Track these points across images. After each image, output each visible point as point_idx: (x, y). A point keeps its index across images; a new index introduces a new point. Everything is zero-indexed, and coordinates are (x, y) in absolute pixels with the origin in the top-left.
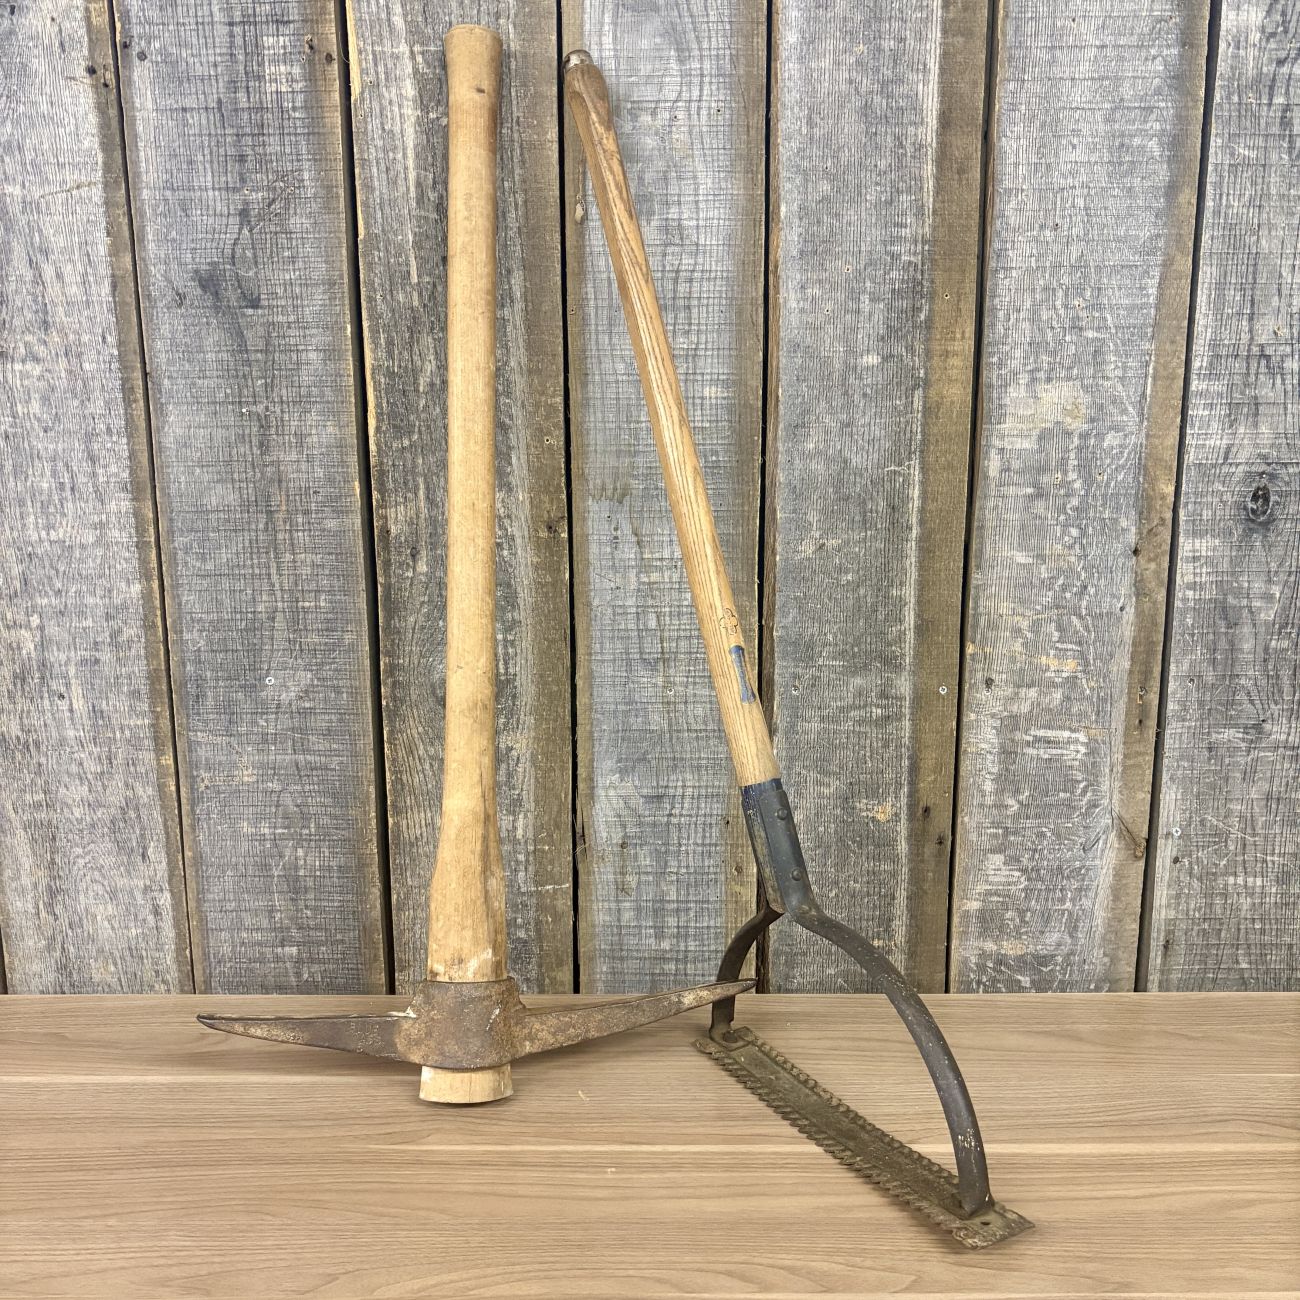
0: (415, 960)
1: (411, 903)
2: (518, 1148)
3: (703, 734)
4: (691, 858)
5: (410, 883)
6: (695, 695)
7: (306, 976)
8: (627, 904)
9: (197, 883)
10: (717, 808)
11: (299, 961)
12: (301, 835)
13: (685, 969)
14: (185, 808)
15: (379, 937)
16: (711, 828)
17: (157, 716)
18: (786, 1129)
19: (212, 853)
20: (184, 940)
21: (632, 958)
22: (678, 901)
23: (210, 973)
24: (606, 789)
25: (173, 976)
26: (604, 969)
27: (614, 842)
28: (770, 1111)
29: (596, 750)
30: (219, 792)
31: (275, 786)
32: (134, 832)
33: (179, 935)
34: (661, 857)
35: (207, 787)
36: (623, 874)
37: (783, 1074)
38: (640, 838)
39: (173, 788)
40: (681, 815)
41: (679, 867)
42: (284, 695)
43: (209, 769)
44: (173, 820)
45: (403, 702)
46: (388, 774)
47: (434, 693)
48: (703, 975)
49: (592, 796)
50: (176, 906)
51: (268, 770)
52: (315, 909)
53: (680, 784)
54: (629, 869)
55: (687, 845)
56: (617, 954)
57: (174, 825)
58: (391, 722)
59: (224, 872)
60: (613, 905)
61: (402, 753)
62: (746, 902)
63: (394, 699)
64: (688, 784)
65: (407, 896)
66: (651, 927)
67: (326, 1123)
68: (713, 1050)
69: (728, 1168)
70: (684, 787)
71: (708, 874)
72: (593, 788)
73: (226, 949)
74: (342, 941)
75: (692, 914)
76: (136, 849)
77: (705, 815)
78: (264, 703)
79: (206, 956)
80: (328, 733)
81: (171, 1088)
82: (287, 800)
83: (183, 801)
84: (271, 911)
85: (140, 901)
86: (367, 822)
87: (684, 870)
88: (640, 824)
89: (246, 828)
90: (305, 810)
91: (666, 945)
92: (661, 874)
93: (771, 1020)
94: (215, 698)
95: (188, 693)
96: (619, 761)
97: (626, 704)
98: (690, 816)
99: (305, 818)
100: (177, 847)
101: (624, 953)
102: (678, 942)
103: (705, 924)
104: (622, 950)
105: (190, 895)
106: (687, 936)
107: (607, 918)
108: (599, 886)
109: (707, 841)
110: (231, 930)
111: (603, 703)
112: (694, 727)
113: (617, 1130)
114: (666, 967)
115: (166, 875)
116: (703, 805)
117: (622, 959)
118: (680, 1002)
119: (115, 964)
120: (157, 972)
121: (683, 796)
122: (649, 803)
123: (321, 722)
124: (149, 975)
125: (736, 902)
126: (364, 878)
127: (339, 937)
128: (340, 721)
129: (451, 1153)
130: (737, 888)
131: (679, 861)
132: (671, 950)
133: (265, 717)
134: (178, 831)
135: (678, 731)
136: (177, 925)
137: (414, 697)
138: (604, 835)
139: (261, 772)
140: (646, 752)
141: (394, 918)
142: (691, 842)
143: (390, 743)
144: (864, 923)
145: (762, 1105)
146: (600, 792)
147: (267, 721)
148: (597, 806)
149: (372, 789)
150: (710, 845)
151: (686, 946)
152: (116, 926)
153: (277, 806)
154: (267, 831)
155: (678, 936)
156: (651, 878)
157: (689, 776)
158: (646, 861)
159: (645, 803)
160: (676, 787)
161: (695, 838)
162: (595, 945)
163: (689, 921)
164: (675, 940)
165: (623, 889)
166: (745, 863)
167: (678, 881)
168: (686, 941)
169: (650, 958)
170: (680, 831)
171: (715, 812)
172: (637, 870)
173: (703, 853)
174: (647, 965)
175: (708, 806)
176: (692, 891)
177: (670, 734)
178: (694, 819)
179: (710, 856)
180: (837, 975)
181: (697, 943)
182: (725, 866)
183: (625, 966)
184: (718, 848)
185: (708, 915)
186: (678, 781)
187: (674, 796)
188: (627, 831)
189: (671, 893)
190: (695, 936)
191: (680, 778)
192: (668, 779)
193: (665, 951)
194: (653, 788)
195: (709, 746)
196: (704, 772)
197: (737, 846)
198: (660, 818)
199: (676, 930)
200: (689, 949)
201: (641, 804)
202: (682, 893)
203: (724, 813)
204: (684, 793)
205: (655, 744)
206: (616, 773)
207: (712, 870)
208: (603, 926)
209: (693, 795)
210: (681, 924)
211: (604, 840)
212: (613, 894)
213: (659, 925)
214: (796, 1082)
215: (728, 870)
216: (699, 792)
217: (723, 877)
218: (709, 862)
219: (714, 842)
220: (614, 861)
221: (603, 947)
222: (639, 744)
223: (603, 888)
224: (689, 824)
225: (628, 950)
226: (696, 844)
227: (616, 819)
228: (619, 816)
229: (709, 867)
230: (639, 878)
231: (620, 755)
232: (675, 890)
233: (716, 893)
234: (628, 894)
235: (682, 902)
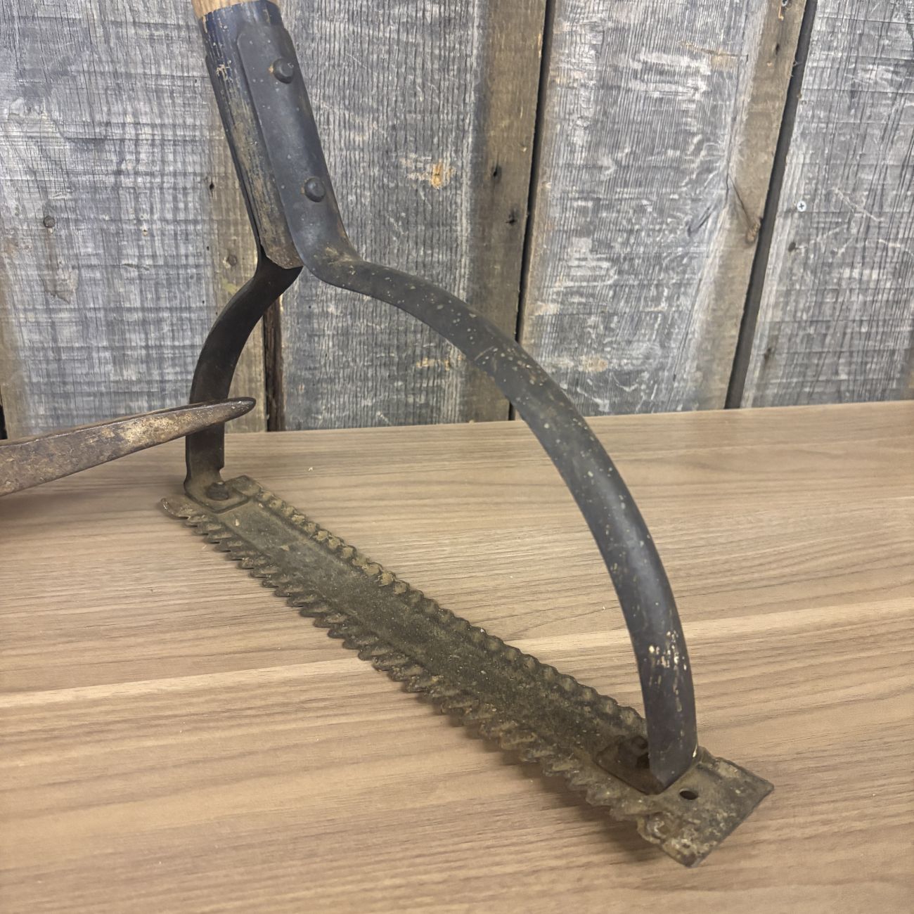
3: (162, 32)
4: (158, 244)
8: (65, 315)
10: (193, 162)
16: (185, 195)
18: (307, 632)
21: (82, 394)
22: (143, 309)
24: (5, 123)
26: (42, 411)
27: (31, 215)
28: (280, 603)
34: (111, 239)
36: (52, 268)
37: (303, 541)
38: (74, 210)
40: (137, 173)
53: (129, 119)
54: (62, 260)
55: (151, 222)
56: (58, 390)
60: (43, 318)
64: (143, 120)
66: (105, 348)
68: (189, 512)
69: (198, 722)
70: (136, 124)
71: (186, 267)
75: (166, 328)
77: (175, 174)
87: (148, 262)
88: (72, 187)
91: (130, 374)
92: (113, 267)
93: (285, 465)
96: (21, 74)
98: (152, 174)
101: (70, 388)
102: (149, 369)
103: (187, 342)
104: (65, 383)
106: (161, 360)
107: (36, 337)
108: (17, 288)
109: (181, 216)
112: (144, 18)
114: (134, 405)
116: (171, 157)
117: (66, 396)
121: (137, 141)
122: (82, 151)
130: (232, 289)
131: (140, 247)
132: (139, 381)
135: (118, 24)
138: (12, 204)
140: (66, 62)
142: (156, 217)
144: (411, 337)
145: (267, 593)
150: (186, 222)
151: (162, 375)
155: (147, 360)
156: (98, 275)
157: (143, 107)
158: (87, 247)
159: (74, 151)
160: (124, 125)
161: (162, 210)
162: (21, 377)
163: (162, 338)
164: (144, 366)
165: (56, 292)
166: (241, 250)
167: (140, 277)
168: (160, 368)
169: (109, 393)
170: (137, 198)
171: (190, 169)
172: (74, 262)
173: (176, 234)
174: (106, 403)
175: (179, 159)
176: (164, 293)
177: (105, 28)
178: (158, 180)
179: (187, 239)
180: (374, 408)
181: (178, 369)
182: (212, 256)
183: (72, 406)
184: (199, 227)
185: (191, 329)
186: (125, 114)
187: (122, 140)
188: (50, 197)
189: (132, 297)
190: (173, 359)
191: (129, 109)
192: (109, 110)
193: (131, 382)
194: (84, 124)
195: (172, 56)
196: (168, 101)
197: (228, 223)
198: (103, 178)
199: (144, 352)
200: (167, 378)
201: (68, 153)
202: (149, 296)
203: (205, 170)
204: (137, 135)
205: (79, 48)
206: (18, 96)
207: (191, 261)
208: (32, 349)
209: (153, 140)
210: (151, 343)
211: (14, 212)
212: (40, 298)
213: (117, 344)
214: (323, 553)
215: (216, 262)
216: (163, 135)
217: (209, 272)
218: (187, 249)
219: (191, 217)
220: (36, 248)
221: (35, 380)
222: (52, 45)
223: (22, 291)
224: (151, 189)
225: (74, 383)
226: (163, 220)
227: (28, 178)
228: (33, 172)
229: (187, 256)
230: (80, 275)
231: (21, 63)
232: (137, 292)
233: (200, 296)
234: (65, 300)
235: (150, 310)
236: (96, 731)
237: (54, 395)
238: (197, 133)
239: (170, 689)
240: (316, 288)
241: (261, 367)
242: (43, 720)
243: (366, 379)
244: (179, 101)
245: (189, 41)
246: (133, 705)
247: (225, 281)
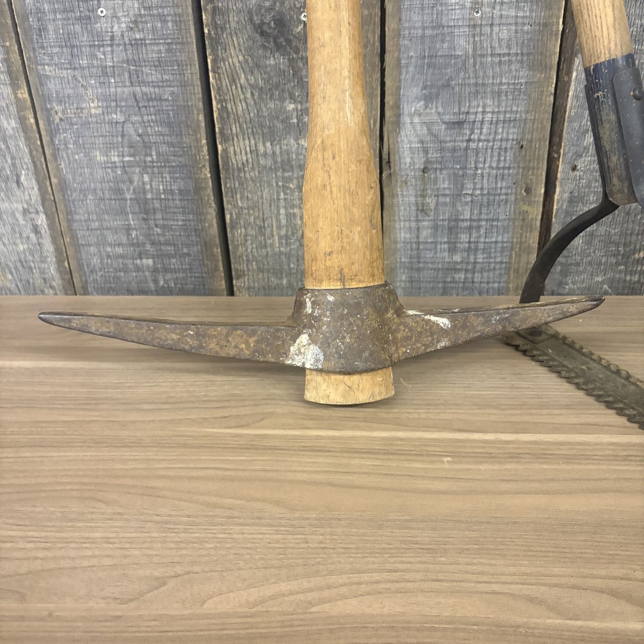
0: (248, 270)
1: (242, 222)
3: (506, 58)
4: (485, 181)
5: (240, 205)
6: (501, 17)
7: (162, 283)
8: (426, 223)
9: (65, 206)
10: (513, 133)
11: (155, 271)
12: (145, 162)
13: (473, 278)
14: (45, 139)
15: (218, 251)
16: (506, 152)
17: (7, 51)
18: (611, 417)
19: (74, 179)
20: (61, 255)
21: (428, 269)
22: (471, 220)
23: (86, 281)
24: (411, 116)
25: (57, 282)
26: (404, 278)
27: (417, 167)
28: (591, 400)
29: (403, 77)
30: (72, 124)
31: (118, 117)
32: (7, 161)
33: (58, 250)
34: (458, 180)
35: (61, 119)
36: (423, 196)
37: (594, 365)
38: (441, 163)
39: (32, 121)
40: (479, 140)
41: (474, 189)
42: (116, 28)
43: (60, 102)
44: (37, 150)
45: (223, 29)
46: (214, 103)
47: (251, 20)
48: (488, 283)
49: (398, 124)
50: (51, 225)
51: (110, 102)
52: (163, 227)
53: (480, 109)
54: (429, 192)
55: (482, 169)
56: (415, 266)
57: (38, 154)
58: (214, 51)
59: (85, 196)
60: (413, 225)
61: (226, 82)
62: (532, 219)
63: (216, 26)
64: (488, 110)
65: (239, 215)
66: (445, 243)
67: (165, 406)
68: (520, 343)
69: (568, 459)
70: (484, 112)
71: (500, 195)
72: (398, 116)
73: (96, 261)
74: (188, 255)
75: (482, 231)
76: (10, 177)
77: (501, 140)
78: (99, 35)
79: (80, 266)
80: (159, 64)
81: (32, 372)
82: (130, 129)
83: (43, 133)
84: (128, 229)
85: (22, 222)
86: (199, 149)
87: (478, 192)
88: (442, 150)
89: (99, 157)
90: (146, 140)
91: (457, 258)
92: (458, 196)
94: (56, 31)
95: (31, 26)
96: (424, 88)
97: (433, 28)
98: (488, 141)
99: (147, 146)
100: (43, 176)
101: (421, 265)
102: (468, 255)
103: (494, 240)
104: (419, 262)
105: (61, 216)
106: (476, 250)
107: (408, 236)
108: (402, 208)
109: (502, 165)
110: (97, 245)
111: (410, 28)
112: (498, 51)
113: (442, 416)
114: (457, 276)
115: (39, 199)
116: (500, 130)
117: (419, 270)
119: (11, 273)
120: (44, 279)
121: (482, 122)
122: (451, 129)
123: (152, 53)
124: (39, 282)
125: (523, 220)
126: (202, 200)
127: (185, 250)
128: (168, 51)
130: (525, 208)
131: (475, 184)
132: (462, 262)
133: (101, 49)
134: (43, 160)
135: (482, 56)
136: (54, 241)
137: (233, 25)
138: (408, 160)
139: (105, 104)
140: (451, 79)
141: (229, 235)
142: (487, 165)
143: (214, 72)
145: (581, 394)
146: (406, 119)
147: (104, 54)
148: (403, 133)
149: (201, 117)
150: (504, 168)
151: (475, 259)
152: (6, 242)
153: (123, 136)
154: (116, 159)
155: (469, 250)
156: (448, 200)
157: (489, 102)
158: (444, 184)
159: (446, 129)
160: (476, 113)
161: (491, 161)
162: (396, 259)
163: (480, 237)
164: (466, 253)
165: (423, 210)
166: (534, 185)
167: (472, 201)
168: (475, 254)
169: (443, 269)
170: (477, 155)
171: (511, 137)
172: (436, 193)
173: (497, 176)
174: (440, 274)
175: (505, 131)
176: (484, 210)
177: (474, 59)
178: (491, 144)
179: (503, 178)
180: (603, 283)
181: (485, 256)
182: (516, 188)
183: (421, 275)
184: (511, 171)
185: (497, 232)
186: (478, 106)
187: (474, 122)
188: (429, 156)
189: (466, 212)
190: (484, 249)
191: (481, 104)
192: (469, 105)
193: (457, 263)
194: (454, 114)
195: (510, 71)
196: (504, 98)
197: (529, 169)
198: (460, 144)
199: (467, 245)
200: (478, 261)
201: (443, 130)
202: (475, 212)
203: (519, 137)
204: (483, 118)
205: (459, 70)
206: (421, 100)
207: (503, 191)
208: (404, 242)
209: (492, 121)
210: (472, 240)
211: (408, 165)
212: (414, 214)
213: (452, 240)
214: (608, 373)
215: (519, 190)
216: (498, 118)
217: (513, 198)
218: (502, 184)
219: (507, 165)
220: (416, 185)
221: (403, 260)
222: (443, 71)
223: (405, 210)
224: (486, 149)
225: (424, 262)
226: (491, 167)
227: (419, 145)
228: (422, 142)
229: (501, 188)
230: (438, 200)
231: (426, 82)
232: (469, 210)
233: (505, 212)
234: (427, 214)
235: (474, 220)
236: (514, 457)
237: (412, 269)
238: (518, 116)
239: (546, 440)
240: (577, 207)
241: (535, 255)
242: (483, 447)
243: (600, 264)
244: (510, 97)
245: (522, 62)
246: (529, 446)
247: (521, 203)
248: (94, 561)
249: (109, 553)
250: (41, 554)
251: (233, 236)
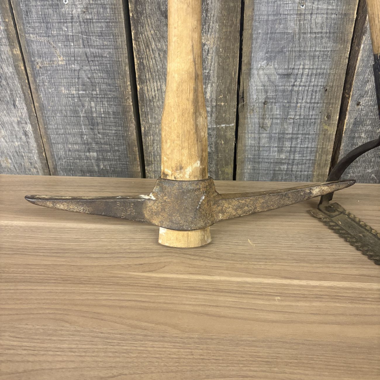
0: (155, 161)
1: (151, 132)
2: (217, 278)
3: (320, 35)
4: (302, 111)
5: (150, 122)
6: (318, 9)
7: (102, 167)
8: (264, 135)
9: (43, 120)
10: (321, 82)
11: (98, 160)
12: (92, 94)
13: (292, 168)
14: (31, 79)
15: (136, 149)
16: (316, 93)
17: (7, 25)
19: (48, 103)
20: (41, 149)
21: (264, 162)
22: (292, 134)
23: (56, 164)
24: (258, 70)
25: (39, 165)
26: (249, 167)
27: (260, 101)
28: (365, 258)
29: (253, 46)
30: (47, 70)
31: (75, 66)
32: (7, 92)
33: (38, 146)
34: (286, 109)
35: (40, 67)
36: (263, 119)
37: (367, 233)
38: (275, 99)
39: (23, 68)
40: (300, 86)
41: (295, 115)
42: (74, 12)
43: (40, 57)
44: (26, 86)
45: (142, 14)
46: (135, 60)
47: (159, 8)
48: (301, 171)
49: (249, 74)
50: (35, 131)
51: (71, 57)
52: (103, 134)
53: (301, 67)
54: (267, 116)
55: (301, 103)
56: (256, 160)
57: (26, 88)
58: (136, 27)
59: (55, 114)
60: (257, 136)
61: (143, 47)
62: (330, 134)
63: (137, 12)
64: (306, 67)
65: (149, 128)
66: (276, 147)
67: (105, 256)
68: (321, 216)
70: (303, 69)
71: (311, 119)
72: (250, 69)
73: (62, 153)
74: (118, 151)
75: (299, 141)
76: (10, 101)
77: (314, 86)
78: (64, 15)
79: (52, 156)
80: (101, 35)
82: (83, 74)
83: (29, 75)
84: (82, 135)
85: (17, 129)
86: (125, 88)
87: (298, 117)
88: (276, 91)
89: (64, 91)
90: (93, 81)
91: (283, 156)
92: (285, 119)
93: (347, 199)
94: (37, 13)
95: (21, 9)
96: (267, 52)
97: (274, 15)
98: (305, 86)
99: (93, 85)
100: (30, 101)
101: (261, 160)
102: (290, 155)
103: (306, 146)
104: (259, 158)
105: (41, 126)
106: (295, 152)
107: (253, 142)
108: (250, 125)
109: (313, 101)
110: (63, 143)
111: (260, 15)
112: (314, 30)
113: (275, 267)
114: (282, 167)
115: (27, 115)
116: (313, 80)
117: (259, 163)
118: (311, 193)
119: (11, 159)
120: (31, 163)
121: (302, 74)
122: (282, 78)
123: (97, 28)
124: (27, 164)
125: (325, 134)
126: (127, 118)
127: (116, 148)
128: (107, 27)
129: (178, 280)
130: (326, 127)
131: (296, 112)
132: (285, 159)
133: (65, 25)
134: (29, 92)
135: (305, 33)
136: (37, 141)
137: (148, 11)
138: (255, 97)
139: (67, 59)
140: (284, 47)
141: (143, 140)
142: (304, 101)
143: (136, 40)
145: (359, 253)
146: (255, 72)
147: (67, 27)
148: (252, 80)
149: (127, 68)
150: (314, 103)
151: (294, 157)
152: (8, 141)
153: (78, 78)
154: (74, 92)
155: (290, 151)
156: (279, 121)
157: (307, 62)
158: (277, 111)
159: (279, 78)
160: (299, 69)
161: (306, 99)
162: (245, 156)
163: (297, 144)
164: (288, 154)
165: (263, 127)
166: (333, 113)
167: (293, 123)
168: (294, 154)
169: (274, 162)
170: (298, 94)
171: (320, 84)
172: (271, 117)
173: (309, 107)
174: (272, 166)
175: (316, 80)
176: (301, 128)
177: (299, 35)
178: (307, 88)
179: (313, 109)
180: (372, 173)
181: (300, 155)
182: (321, 115)
183: (260, 166)
184: (319, 105)
185: (308, 141)
186: (300, 65)
187: (297, 74)
188: (268, 94)
189: (289, 129)
190: (299, 152)
191: (302, 63)
192: (295, 64)
193: (283, 159)
194: (285, 69)
195: (322, 43)
196: (317, 60)
197: (330, 103)
198: (288, 87)
199: (289, 149)
200: (295, 158)
201: (277, 79)
202: (295, 129)
203: (325, 84)
204: (303, 72)
205: (289, 41)
206: (265, 60)
207: (313, 117)
208: (250, 146)
209: (308, 74)
210: (293, 146)
211: (255, 100)
212: (257, 129)
213: (280, 146)
214: (376, 239)
215: (323, 117)
216: (312, 72)
217: (319, 121)
218: (313, 113)
219: (316, 101)
220: (259, 112)
221: (249, 156)
222: (279, 42)
223: (252, 126)
224: (304, 91)
225: (262, 158)
226: (306, 102)
227: (262, 88)
228: (264, 86)
229: (312, 115)
230: (272, 121)
231: (268, 49)
232: (291, 127)
233: (314, 129)
234: (265, 130)
235: (295, 134)
237: (255, 162)
238: (325, 71)
239: (338, 286)
240: (358, 127)
241: (331, 156)
242: (300, 290)
243: (371, 162)
244: (321, 59)
245: (329, 38)
246: (328, 290)
247: (324, 124)
248: (63, 365)
249: (73, 359)
250: (31, 359)
251: (146, 141)
